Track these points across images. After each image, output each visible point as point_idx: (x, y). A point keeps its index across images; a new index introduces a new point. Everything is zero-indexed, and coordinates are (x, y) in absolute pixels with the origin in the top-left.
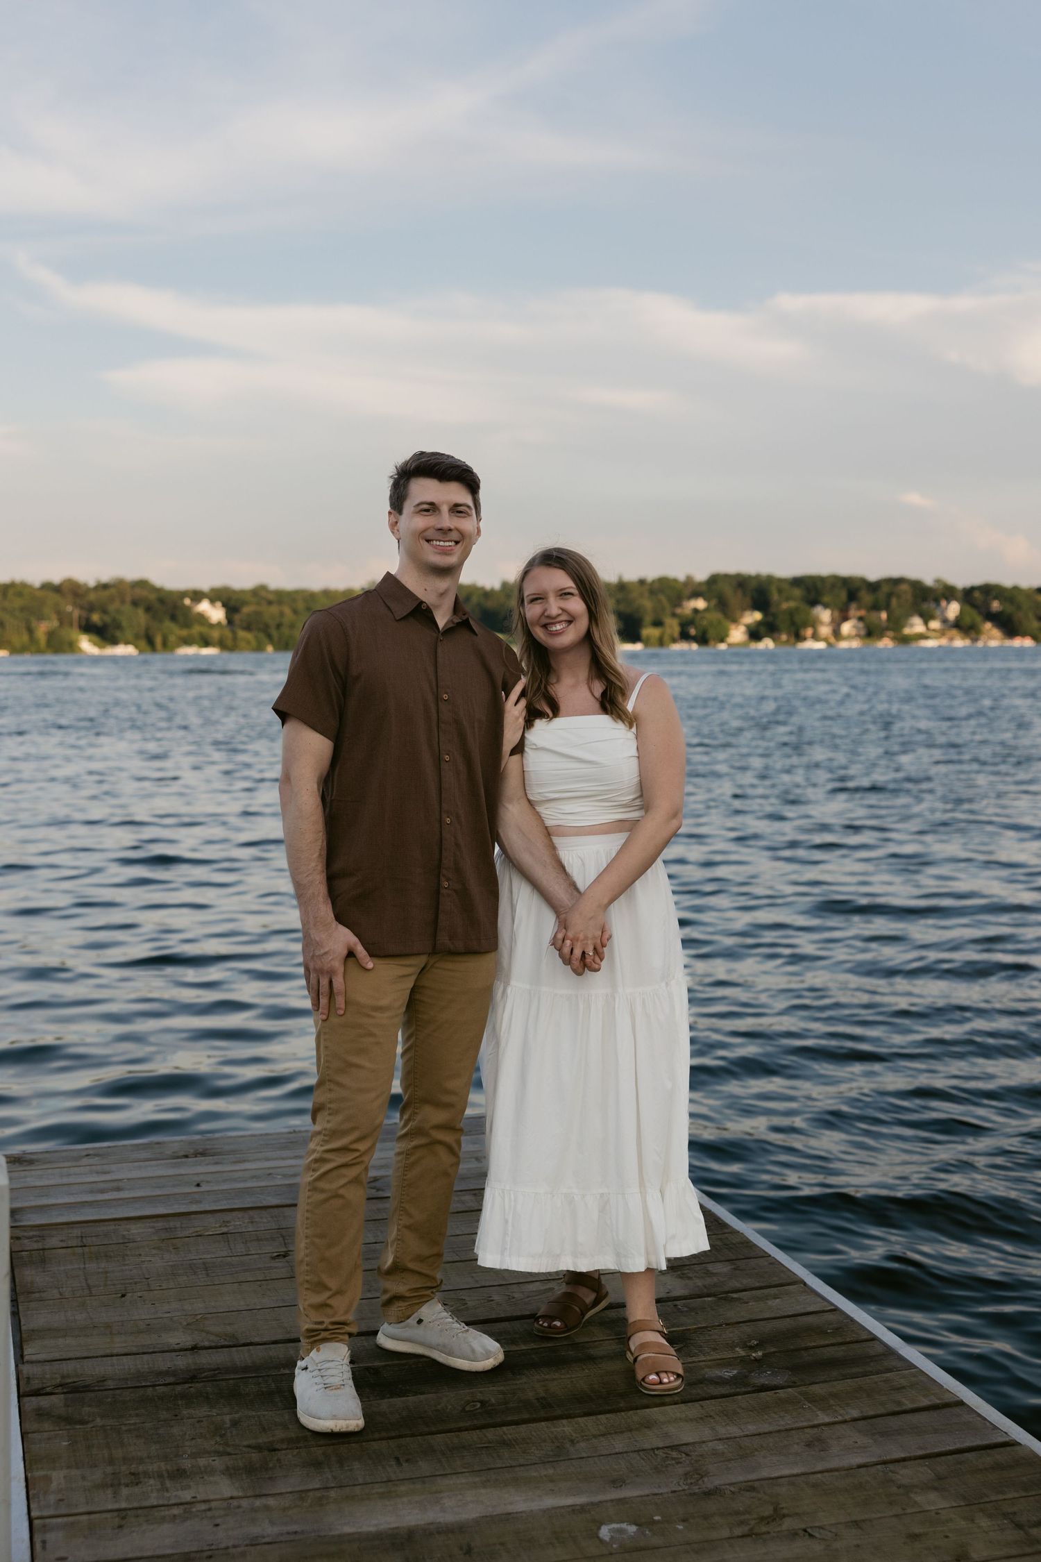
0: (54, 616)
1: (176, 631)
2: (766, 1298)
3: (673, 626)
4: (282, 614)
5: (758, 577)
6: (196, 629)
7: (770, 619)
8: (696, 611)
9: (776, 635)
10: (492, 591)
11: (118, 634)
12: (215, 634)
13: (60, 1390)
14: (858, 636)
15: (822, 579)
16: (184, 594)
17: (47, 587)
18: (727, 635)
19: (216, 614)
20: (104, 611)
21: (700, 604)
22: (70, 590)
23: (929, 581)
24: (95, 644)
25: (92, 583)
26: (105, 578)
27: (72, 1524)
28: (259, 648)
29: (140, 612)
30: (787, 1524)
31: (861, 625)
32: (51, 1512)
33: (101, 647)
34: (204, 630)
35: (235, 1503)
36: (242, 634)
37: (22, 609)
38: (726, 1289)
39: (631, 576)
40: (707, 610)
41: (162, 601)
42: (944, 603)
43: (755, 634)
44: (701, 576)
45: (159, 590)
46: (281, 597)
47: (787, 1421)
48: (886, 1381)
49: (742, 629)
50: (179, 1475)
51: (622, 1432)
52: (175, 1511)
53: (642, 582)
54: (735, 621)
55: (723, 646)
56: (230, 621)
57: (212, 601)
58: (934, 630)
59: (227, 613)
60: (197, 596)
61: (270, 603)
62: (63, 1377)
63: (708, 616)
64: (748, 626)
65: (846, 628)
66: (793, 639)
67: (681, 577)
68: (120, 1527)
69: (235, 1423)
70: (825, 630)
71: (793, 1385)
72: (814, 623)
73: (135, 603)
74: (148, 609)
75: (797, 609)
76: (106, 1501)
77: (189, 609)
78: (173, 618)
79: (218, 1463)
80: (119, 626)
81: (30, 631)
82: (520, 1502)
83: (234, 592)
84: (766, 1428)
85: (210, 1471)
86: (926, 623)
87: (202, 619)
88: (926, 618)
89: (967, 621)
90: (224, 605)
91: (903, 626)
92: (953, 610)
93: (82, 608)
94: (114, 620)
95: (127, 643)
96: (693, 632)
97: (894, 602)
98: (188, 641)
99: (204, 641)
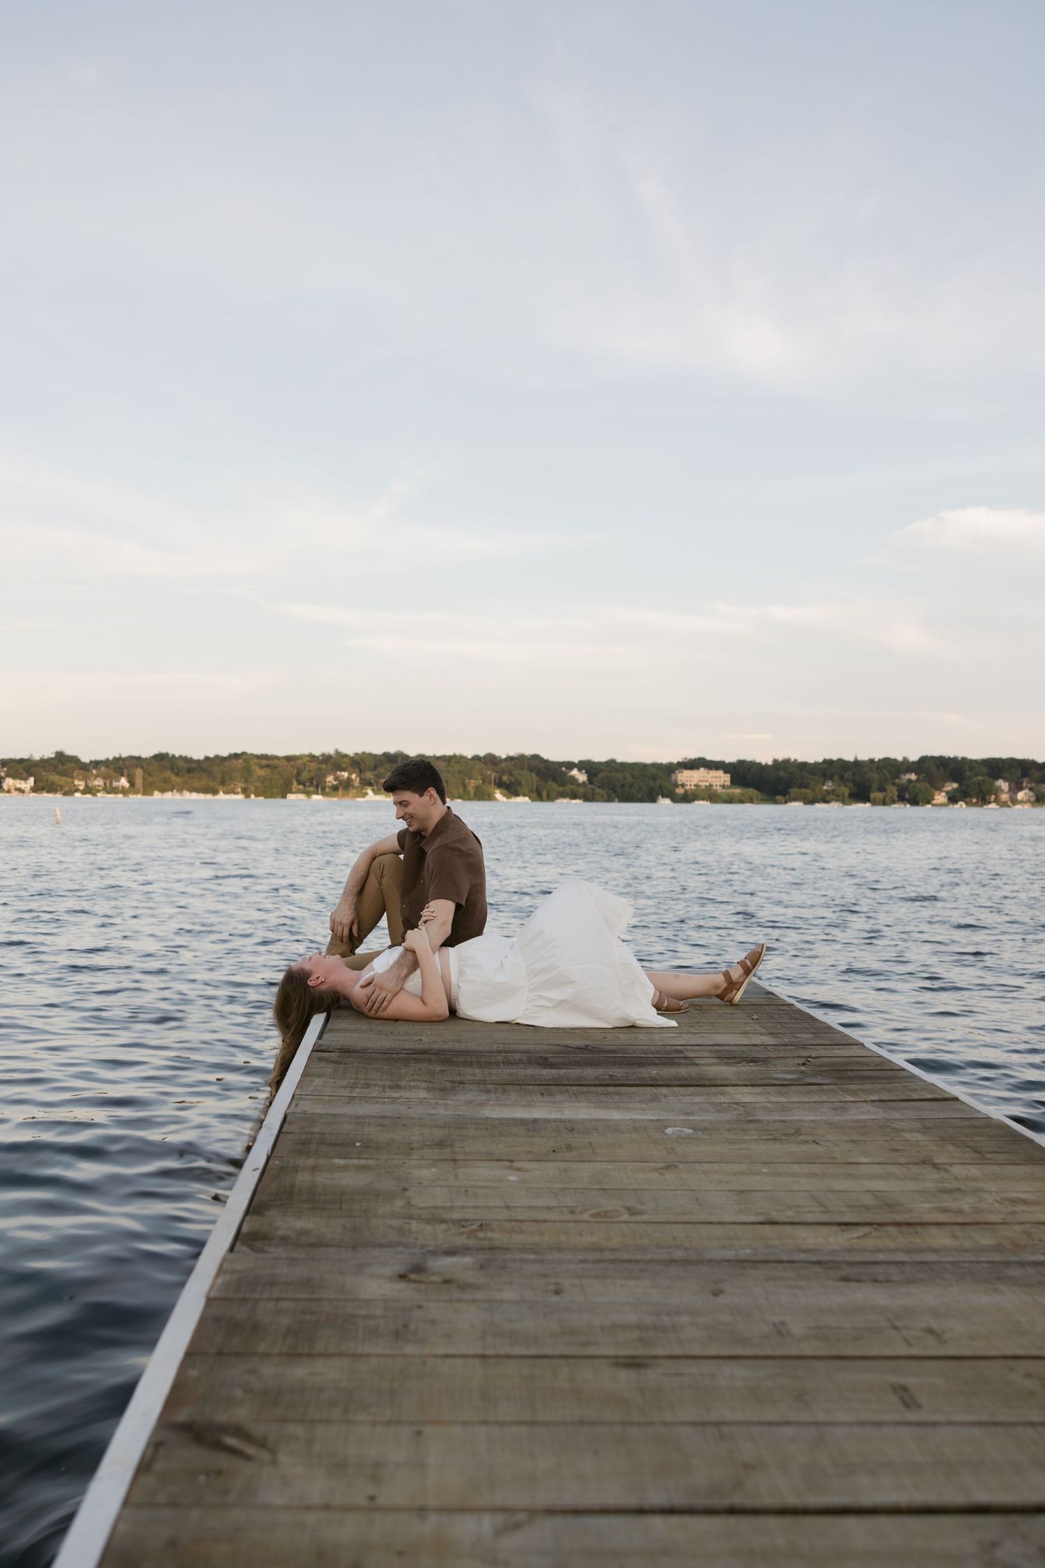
0: (480, 777)
1: (558, 788)
2: (833, 1049)
3: (893, 791)
4: (625, 778)
5: (955, 759)
6: (569, 787)
7: (964, 788)
8: (910, 781)
9: (968, 800)
10: (766, 765)
11: (519, 789)
12: (581, 790)
13: (338, 1051)
14: (1029, 801)
15: (1001, 760)
16: (561, 764)
17: (476, 758)
18: (933, 799)
19: (582, 777)
20: (511, 774)
21: (913, 777)
22: (491, 760)
24: (504, 795)
25: (504, 757)
26: (512, 754)
27: (318, 1099)
28: (609, 800)
29: (533, 774)
30: (803, 1138)
31: (1031, 793)
32: (308, 1093)
33: (508, 797)
34: (574, 787)
35: (426, 1100)
36: (598, 790)
37: (459, 772)
38: (805, 1043)
39: (864, 757)
40: (917, 781)
41: (547, 768)
43: (953, 799)
44: (914, 757)
45: (546, 762)
46: (624, 766)
47: (824, 1098)
48: (905, 1086)
49: (943, 794)
50: (398, 1087)
51: (702, 1095)
52: (386, 1100)
53: (872, 761)
54: (940, 789)
55: (929, 806)
56: (590, 780)
57: (580, 770)
59: (588, 777)
60: (570, 765)
61: (617, 771)
62: (342, 1046)
63: (918, 785)
64: (947, 793)
65: (1021, 795)
66: (980, 803)
67: (900, 758)
68: (348, 1103)
69: (442, 1071)
70: (1004, 797)
71: (836, 1084)
72: (997, 791)
74: (539, 773)
75: (984, 781)
76: (346, 1093)
77: (565, 774)
78: (554, 780)
79: (423, 1085)
80: (520, 784)
81: (464, 786)
82: (614, 1115)
83: (594, 762)
84: (807, 1100)
85: (417, 1088)
87: (573, 779)
90: (586, 772)
93: (497, 772)
94: (517, 779)
95: (524, 795)
96: (907, 796)
98: (563, 795)
99: (574, 796)
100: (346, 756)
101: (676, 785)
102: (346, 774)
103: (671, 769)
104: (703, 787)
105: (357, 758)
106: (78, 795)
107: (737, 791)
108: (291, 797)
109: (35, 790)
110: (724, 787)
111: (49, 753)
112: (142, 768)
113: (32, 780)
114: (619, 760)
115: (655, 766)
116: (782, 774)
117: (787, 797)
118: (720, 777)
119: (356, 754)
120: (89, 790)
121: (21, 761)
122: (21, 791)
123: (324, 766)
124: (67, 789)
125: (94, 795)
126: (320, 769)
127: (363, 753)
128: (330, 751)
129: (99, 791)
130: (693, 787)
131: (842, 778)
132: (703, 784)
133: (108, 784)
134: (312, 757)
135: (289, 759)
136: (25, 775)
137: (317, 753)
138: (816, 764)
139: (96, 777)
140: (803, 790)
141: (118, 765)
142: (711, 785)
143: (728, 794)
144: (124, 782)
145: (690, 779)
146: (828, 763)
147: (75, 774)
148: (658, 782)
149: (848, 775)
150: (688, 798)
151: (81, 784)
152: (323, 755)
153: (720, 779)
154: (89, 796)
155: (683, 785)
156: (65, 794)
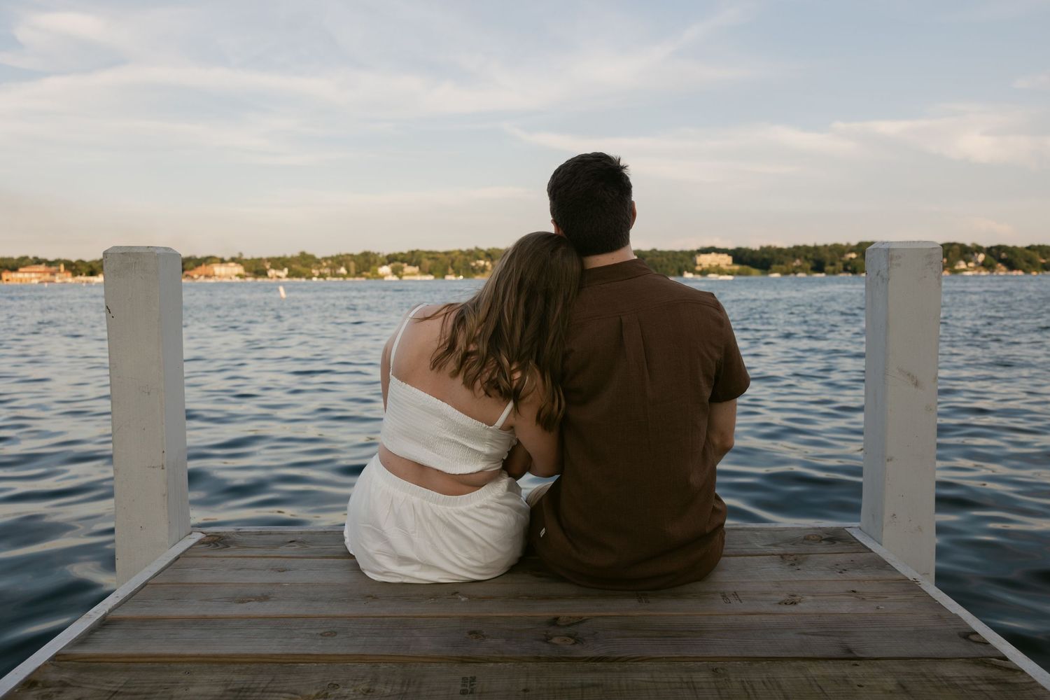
3: (840, 265)
4: (662, 261)
8: (851, 259)
21: (853, 255)
23: (968, 243)
39: (820, 243)
40: (856, 258)
42: (976, 254)
44: (854, 242)
46: (662, 253)
53: (826, 246)
58: (971, 267)
63: (857, 261)
67: (844, 243)
86: (967, 264)
88: (967, 261)
89: (988, 262)
91: (954, 265)
92: (981, 257)
96: (849, 268)
97: (950, 254)
100: (482, 251)
101: (695, 264)
102: (482, 263)
103: (692, 254)
104: (714, 266)
105: (489, 252)
106: (315, 279)
107: (737, 267)
108: (448, 278)
109: (288, 276)
110: (727, 265)
111: (296, 253)
112: (354, 261)
113: (286, 270)
114: (659, 249)
115: (682, 252)
116: (766, 256)
117: (770, 271)
118: (725, 259)
119: (489, 250)
120: (321, 276)
121: (279, 259)
122: (279, 277)
123: (468, 258)
124: (307, 275)
125: (325, 279)
126: (466, 260)
127: (494, 249)
128: (472, 247)
129: (327, 276)
130: (708, 266)
131: (806, 258)
132: (714, 264)
133: (333, 271)
134: (461, 252)
135: (446, 253)
136: (281, 267)
137: (464, 249)
138: (789, 249)
139: (326, 267)
140: (781, 266)
141: (338, 261)
142: (719, 265)
143: (730, 270)
144: (343, 270)
145: (705, 260)
146: (797, 248)
147: (313, 266)
148: (684, 263)
149: (810, 256)
150: (704, 273)
151: (315, 272)
152: (468, 250)
153: (725, 260)
154: (321, 280)
155: (701, 265)
156: (307, 278)
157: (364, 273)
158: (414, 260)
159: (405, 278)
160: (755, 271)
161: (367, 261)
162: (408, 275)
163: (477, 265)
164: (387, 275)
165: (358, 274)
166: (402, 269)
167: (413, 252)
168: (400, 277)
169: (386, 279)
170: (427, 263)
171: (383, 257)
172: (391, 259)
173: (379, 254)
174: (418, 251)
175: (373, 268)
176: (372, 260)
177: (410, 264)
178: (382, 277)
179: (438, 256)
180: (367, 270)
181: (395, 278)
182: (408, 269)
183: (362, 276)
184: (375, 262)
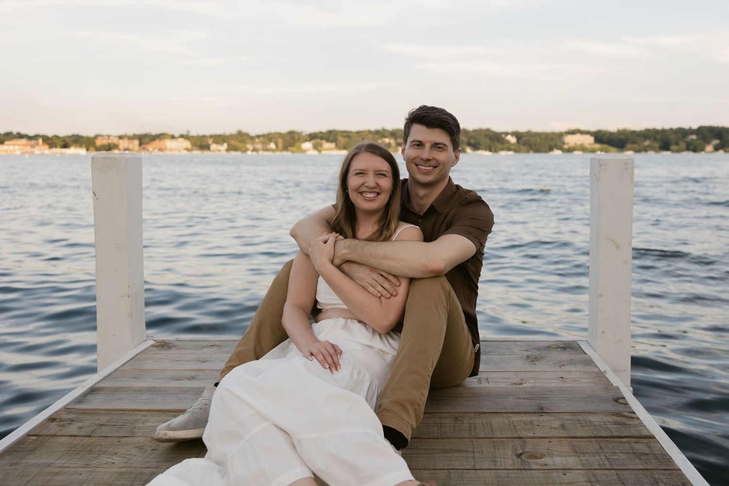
1: (500, 146)
3: (683, 145)
4: (536, 140)
5: (718, 128)
6: (506, 145)
8: (692, 139)
10: (614, 132)
11: (479, 147)
12: (513, 147)
16: (502, 133)
18: (705, 149)
19: (512, 140)
20: (476, 139)
21: (695, 137)
24: (472, 150)
25: (471, 130)
28: (528, 152)
29: (487, 139)
33: (474, 151)
34: (509, 145)
36: (522, 147)
39: (667, 127)
40: (697, 139)
41: (494, 136)
43: (716, 149)
44: (695, 126)
45: (493, 132)
46: (537, 135)
49: (711, 146)
53: (671, 129)
54: (709, 143)
55: (703, 153)
56: (518, 142)
57: (512, 136)
59: (517, 140)
60: (507, 134)
61: (532, 137)
63: (697, 141)
64: (713, 145)
67: (687, 127)
73: (486, 136)
74: (490, 138)
77: (504, 138)
78: (498, 141)
80: (480, 144)
83: (520, 133)
87: (508, 142)
90: (516, 137)
93: (466, 138)
94: (478, 142)
95: (481, 150)
96: (691, 147)
98: (503, 149)
99: (509, 150)
101: (563, 143)
102: (388, 140)
103: (561, 135)
104: (579, 145)
105: (393, 132)
106: (249, 153)
107: (598, 146)
109: (227, 150)
110: (590, 144)
111: (234, 131)
112: (282, 138)
113: (225, 145)
115: (553, 134)
116: (622, 137)
117: (625, 148)
119: (393, 130)
120: (255, 150)
121: (220, 136)
122: (221, 151)
123: (376, 136)
124: (243, 149)
125: (258, 152)
126: (374, 138)
128: (379, 128)
129: (260, 150)
130: (573, 145)
131: (655, 138)
132: (579, 143)
133: (264, 146)
134: (370, 132)
135: (358, 133)
136: (222, 142)
137: (373, 129)
138: (641, 131)
139: (258, 143)
140: (633, 145)
141: (269, 138)
142: (583, 144)
143: (592, 148)
144: (272, 145)
145: (571, 140)
146: (648, 131)
147: (247, 141)
148: (554, 142)
149: (658, 137)
150: (570, 150)
151: (250, 147)
152: (376, 130)
153: (589, 140)
154: (255, 153)
155: (568, 144)
156: (243, 152)
157: (290, 148)
158: (331, 138)
159: (324, 152)
160: (612, 149)
161: (293, 138)
162: (326, 150)
163: (383, 142)
164: (308, 150)
165: (285, 148)
166: (321, 145)
167: (330, 132)
168: (320, 151)
169: (309, 153)
170: (342, 140)
171: (306, 135)
172: (312, 137)
173: (302, 132)
174: (334, 130)
175: (297, 144)
176: (296, 137)
177: (328, 141)
178: (304, 151)
179: (351, 134)
180: (292, 145)
181: (315, 152)
182: (326, 145)
183: (288, 150)
184: (299, 139)
